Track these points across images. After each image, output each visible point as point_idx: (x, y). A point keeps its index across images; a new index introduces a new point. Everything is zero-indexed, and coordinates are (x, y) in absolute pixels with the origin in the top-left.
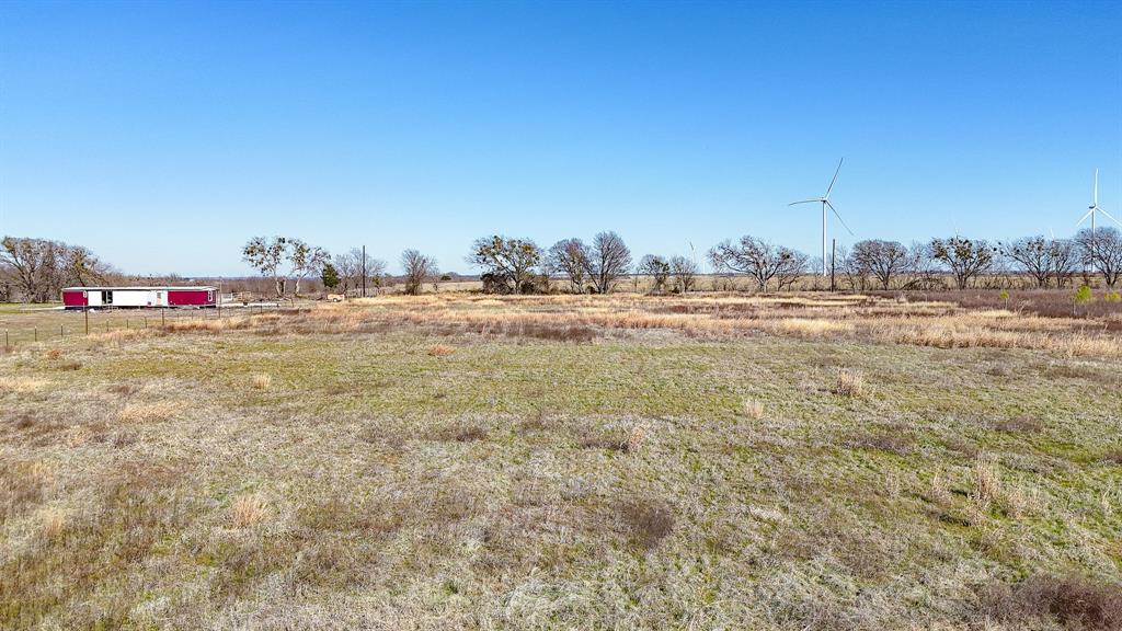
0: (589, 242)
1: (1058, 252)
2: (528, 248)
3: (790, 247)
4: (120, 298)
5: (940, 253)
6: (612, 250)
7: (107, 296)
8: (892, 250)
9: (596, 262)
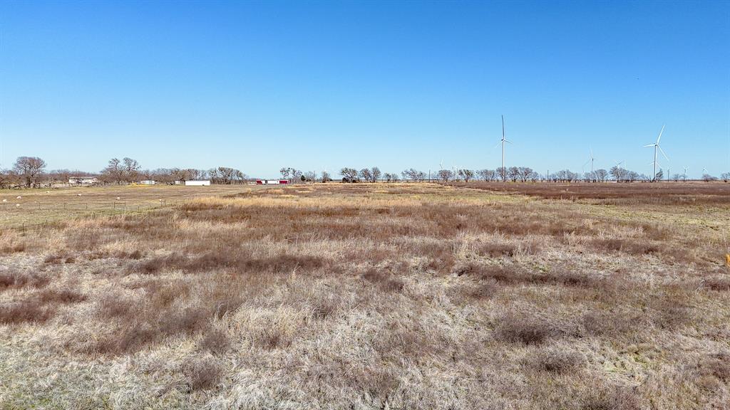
0: (370, 169)
1: (492, 173)
2: (354, 171)
3: (423, 171)
4: (269, 182)
5: (461, 174)
6: (376, 172)
7: (266, 181)
8: (449, 173)
9: (372, 175)
